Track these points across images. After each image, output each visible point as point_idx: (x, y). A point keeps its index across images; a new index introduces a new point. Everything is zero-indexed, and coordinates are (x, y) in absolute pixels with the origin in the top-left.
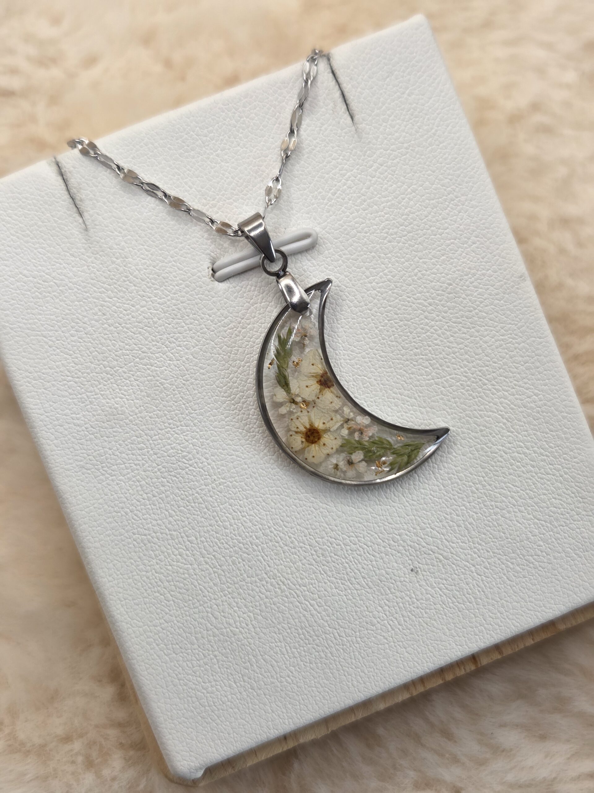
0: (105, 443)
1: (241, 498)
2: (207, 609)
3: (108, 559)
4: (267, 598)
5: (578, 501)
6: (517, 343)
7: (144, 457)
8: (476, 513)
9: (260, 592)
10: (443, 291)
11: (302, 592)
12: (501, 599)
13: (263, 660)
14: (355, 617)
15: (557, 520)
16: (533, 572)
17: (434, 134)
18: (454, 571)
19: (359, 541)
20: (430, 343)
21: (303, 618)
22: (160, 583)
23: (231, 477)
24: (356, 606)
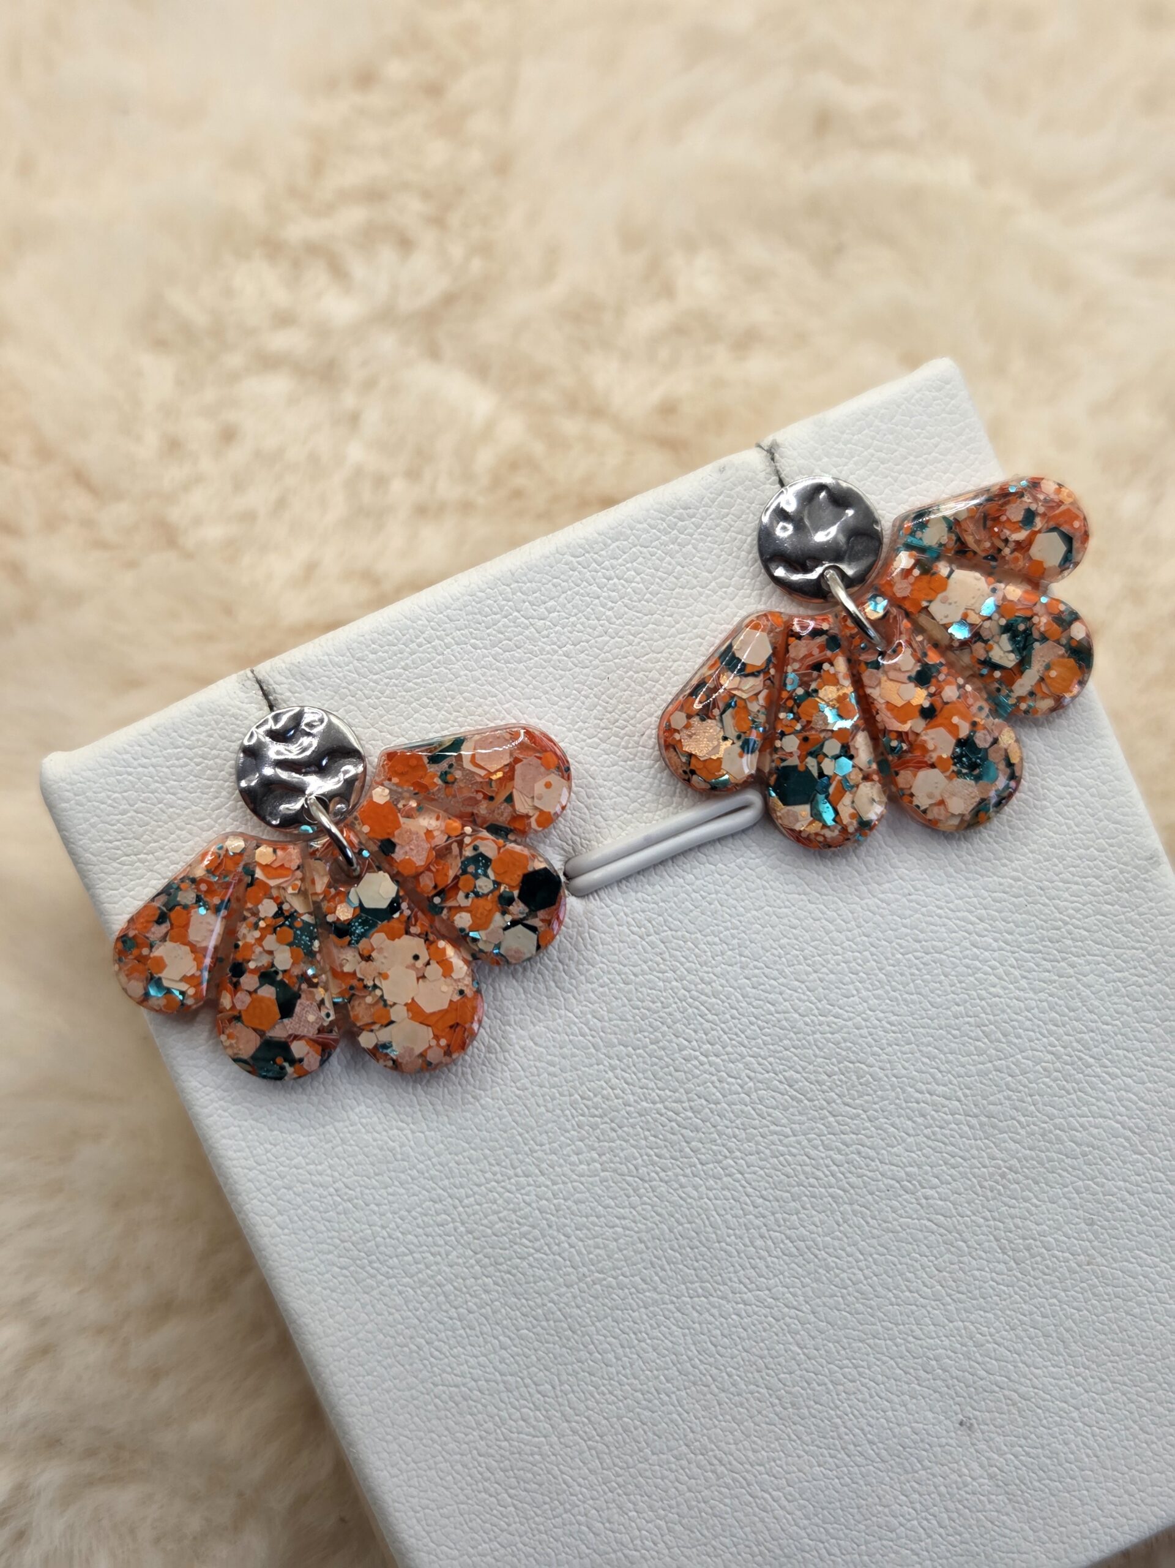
0: (375, 1217)
1: (635, 1307)
2: (579, 1517)
3: (388, 1434)
4: (690, 1490)
6: (1146, 984)
7: (448, 1238)
8: (1079, 1310)
9: (677, 1480)
10: (1004, 892)
11: (755, 1477)
12: (1130, 1469)
14: (857, 1517)
18: (1040, 1420)
19: (860, 1374)
20: (983, 992)
21: (760, 1525)
22: (489, 1474)
23: (615, 1268)
24: (858, 1496)
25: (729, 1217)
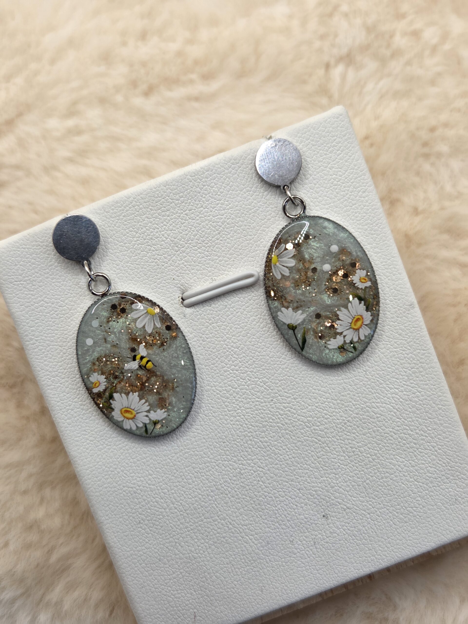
1: (201, 463)
2: (176, 540)
3: (105, 504)
4: (218, 533)
5: (448, 469)
6: (406, 354)
8: (372, 477)
9: (214, 529)
11: (243, 530)
12: (388, 538)
13: (216, 577)
14: (282, 548)
15: (431, 482)
16: (412, 519)
17: (349, 198)
18: (355, 517)
19: (286, 495)
21: (244, 548)
22: (142, 521)
23: (194, 448)
24: (282, 540)
25: (238, 432)
